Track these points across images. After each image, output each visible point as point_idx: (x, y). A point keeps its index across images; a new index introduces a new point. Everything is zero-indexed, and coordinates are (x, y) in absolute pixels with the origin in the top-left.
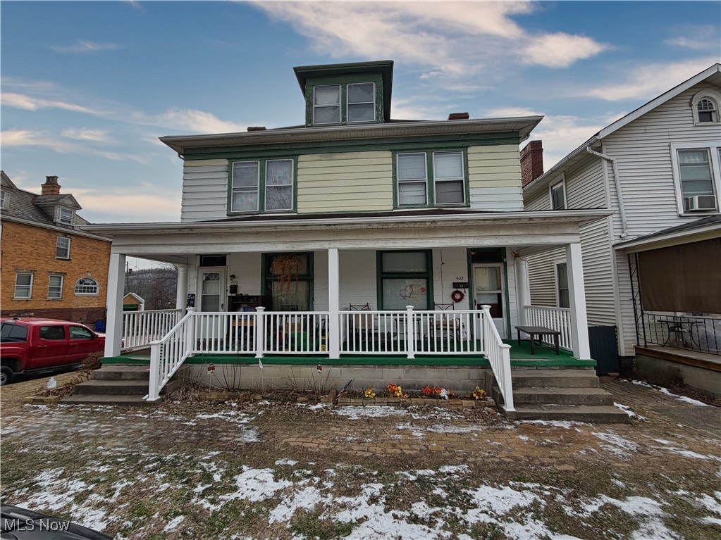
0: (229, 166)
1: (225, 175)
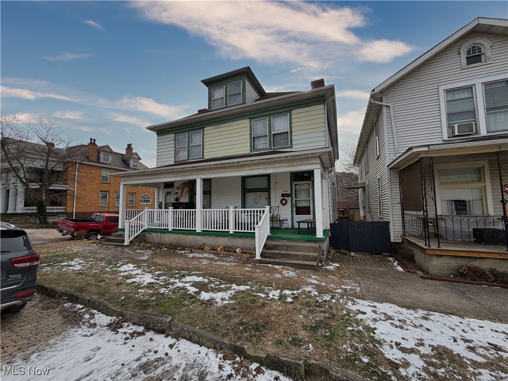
0: (175, 137)
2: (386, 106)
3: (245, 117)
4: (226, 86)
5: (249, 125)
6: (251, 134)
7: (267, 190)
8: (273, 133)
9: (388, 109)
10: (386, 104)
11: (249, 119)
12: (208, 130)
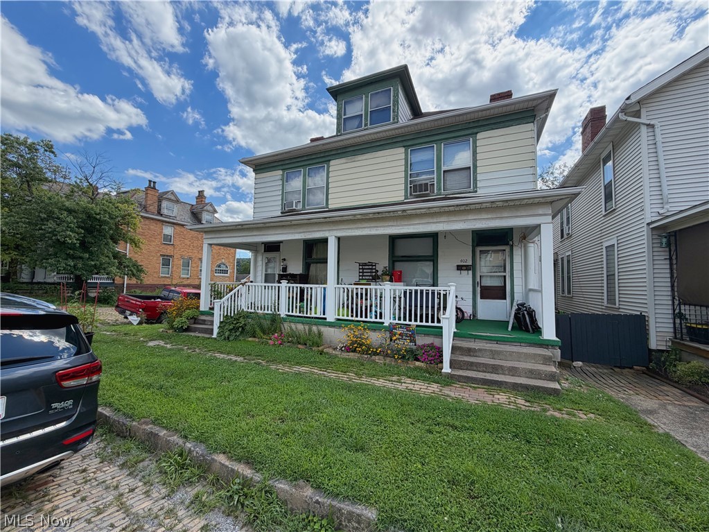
0: (283, 175)
1: (280, 182)
2: (648, 125)
3: (398, 145)
4: (367, 97)
5: (403, 156)
6: (406, 171)
7: (433, 259)
8: (444, 168)
9: (650, 130)
10: (648, 122)
11: (404, 147)
12: (336, 165)
